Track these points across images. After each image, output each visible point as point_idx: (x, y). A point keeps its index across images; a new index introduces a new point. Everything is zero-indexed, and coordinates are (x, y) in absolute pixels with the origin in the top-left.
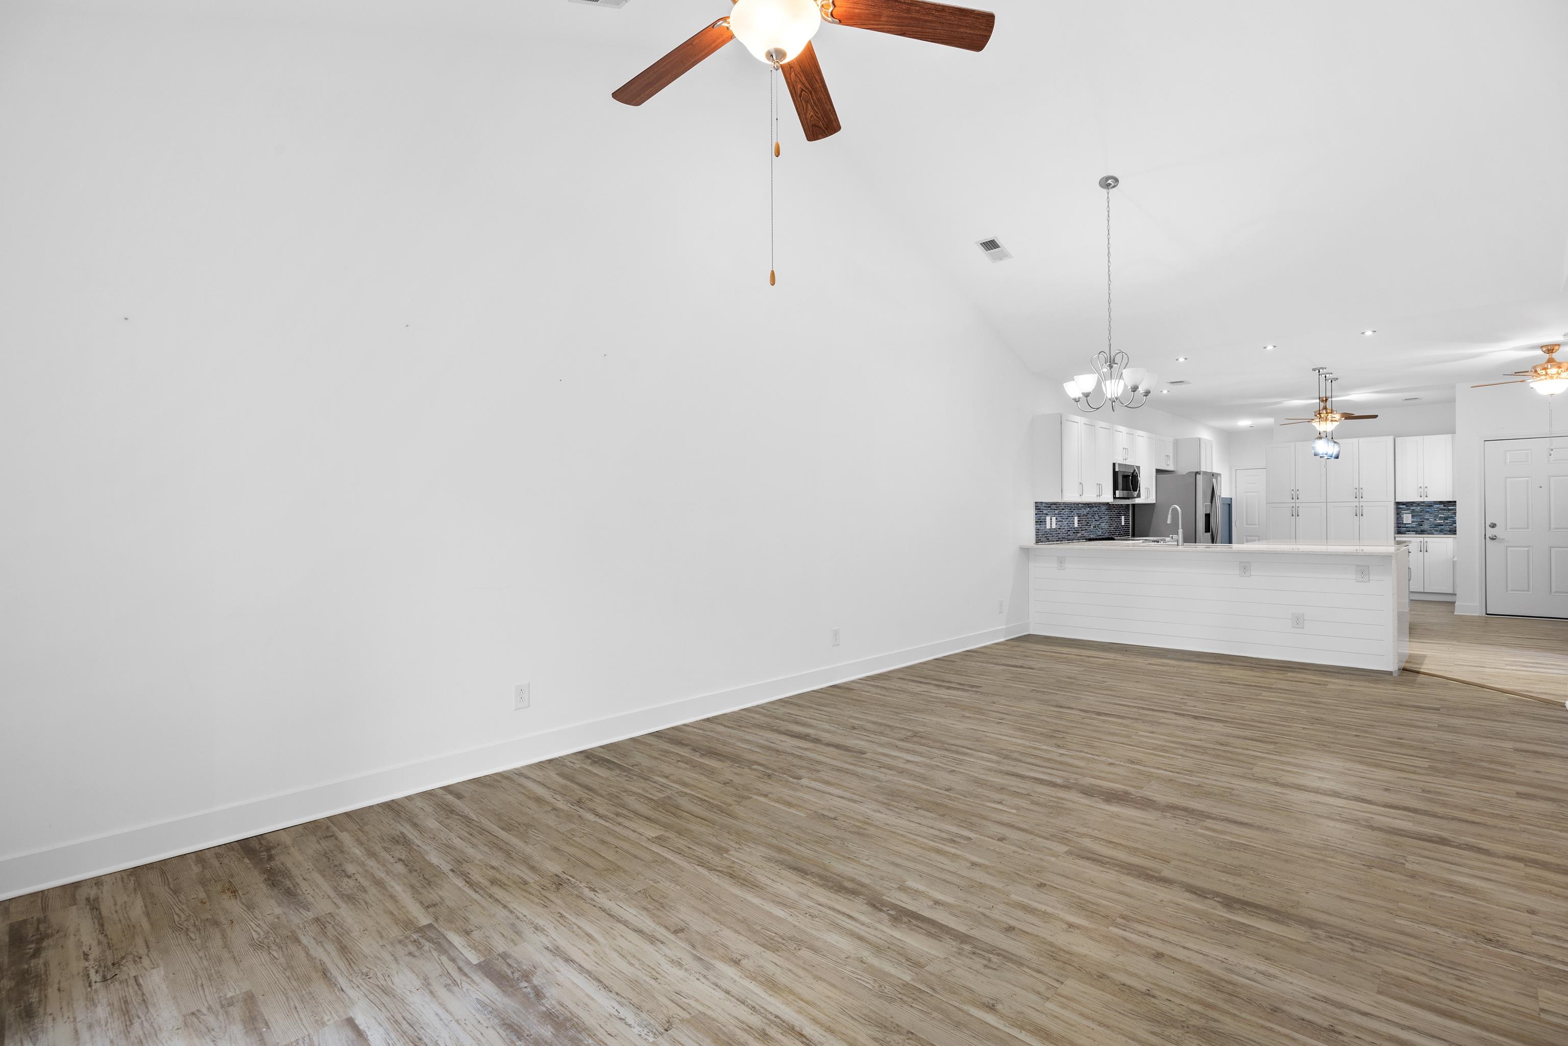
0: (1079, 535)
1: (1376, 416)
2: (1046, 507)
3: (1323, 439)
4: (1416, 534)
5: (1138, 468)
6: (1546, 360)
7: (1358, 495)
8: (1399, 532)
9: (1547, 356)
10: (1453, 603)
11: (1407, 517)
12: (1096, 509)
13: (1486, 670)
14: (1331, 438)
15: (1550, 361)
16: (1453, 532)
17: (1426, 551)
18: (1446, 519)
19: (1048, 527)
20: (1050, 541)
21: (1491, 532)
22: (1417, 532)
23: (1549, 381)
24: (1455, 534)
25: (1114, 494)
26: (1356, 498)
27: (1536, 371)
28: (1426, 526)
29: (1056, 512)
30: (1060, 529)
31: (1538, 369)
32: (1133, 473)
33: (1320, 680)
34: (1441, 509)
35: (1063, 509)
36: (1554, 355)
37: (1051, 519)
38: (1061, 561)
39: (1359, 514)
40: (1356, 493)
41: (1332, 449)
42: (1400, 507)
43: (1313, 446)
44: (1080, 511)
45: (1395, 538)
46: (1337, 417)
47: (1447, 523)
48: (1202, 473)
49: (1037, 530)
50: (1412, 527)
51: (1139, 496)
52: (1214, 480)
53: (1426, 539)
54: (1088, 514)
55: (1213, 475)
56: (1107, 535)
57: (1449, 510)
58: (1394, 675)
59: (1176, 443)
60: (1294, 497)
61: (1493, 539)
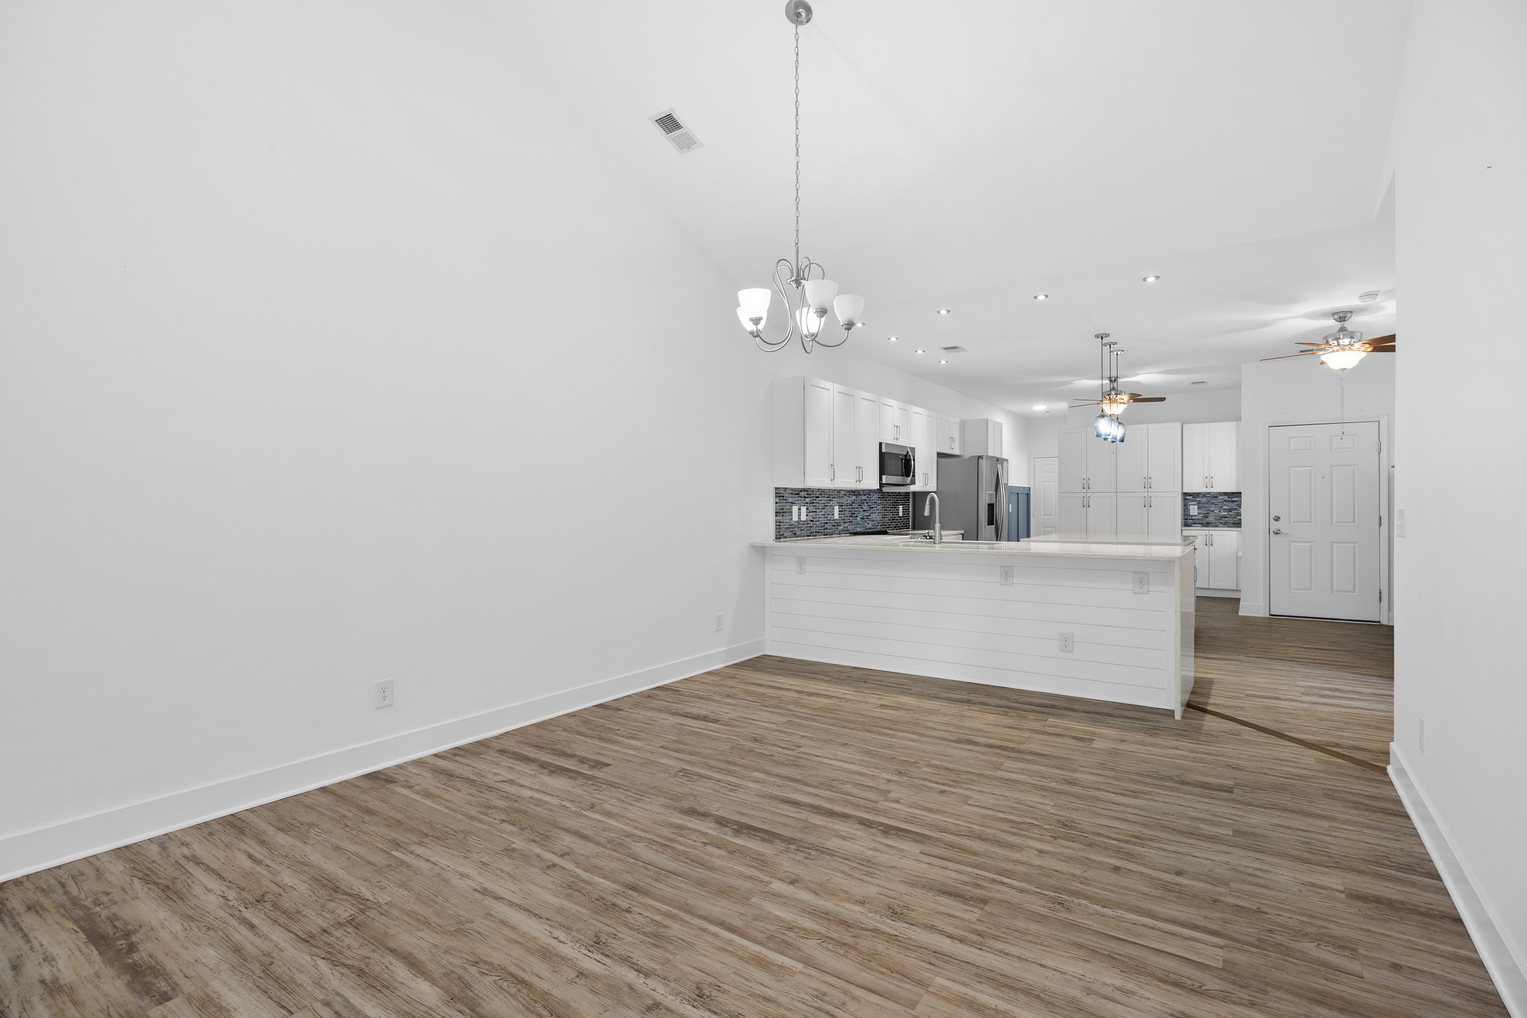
0: (840, 528)
1: (1163, 399)
2: (792, 494)
3: (1106, 418)
4: (1202, 527)
5: (913, 449)
6: (1338, 329)
7: (1147, 486)
8: (1186, 525)
9: (1339, 325)
10: (1238, 600)
11: (1194, 509)
12: (864, 497)
13: (1282, 704)
14: (1118, 420)
15: (1342, 329)
16: (1238, 524)
17: (1212, 545)
18: (1230, 510)
19: (795, 518)
20: (798, 536)
21: (1275, 526)
22: (1203, 525)
23: (1341, 353)
24: (1240, 527)
25: (881, 479)
26: (1145, 488)
27: (1327, 342)
28: (1211, 519)
29: (807, 500)
30: (812, 521)
31: (1330, 340)
32: (906, 456)
33: (1085, 732)
34: (1225, 501)
35: (818, 497)
36: (1346, 324)
37: (800, 509)
38: (801, 561)
39: (1148, 505)
40: (1145, 483)
41: (1117, 432)
42: (1188, 498)
43: (1095, 425)
44: (842, 500)
45: (1182, 530)
46: (1125, 398)
47: (1231, 515)
48: (984, 457)
49: (778, 524)
50: (1198, 519)
51: (913, 482)
52: (999, 466)
53: (1211, 533)
54: (853, 503)
55: (997, 460)
56: (879, 528)
57: (1233, 501)
58: (1178, 716)
59: (963, 424)
60: (1085, 487)
61: (1277, 533)
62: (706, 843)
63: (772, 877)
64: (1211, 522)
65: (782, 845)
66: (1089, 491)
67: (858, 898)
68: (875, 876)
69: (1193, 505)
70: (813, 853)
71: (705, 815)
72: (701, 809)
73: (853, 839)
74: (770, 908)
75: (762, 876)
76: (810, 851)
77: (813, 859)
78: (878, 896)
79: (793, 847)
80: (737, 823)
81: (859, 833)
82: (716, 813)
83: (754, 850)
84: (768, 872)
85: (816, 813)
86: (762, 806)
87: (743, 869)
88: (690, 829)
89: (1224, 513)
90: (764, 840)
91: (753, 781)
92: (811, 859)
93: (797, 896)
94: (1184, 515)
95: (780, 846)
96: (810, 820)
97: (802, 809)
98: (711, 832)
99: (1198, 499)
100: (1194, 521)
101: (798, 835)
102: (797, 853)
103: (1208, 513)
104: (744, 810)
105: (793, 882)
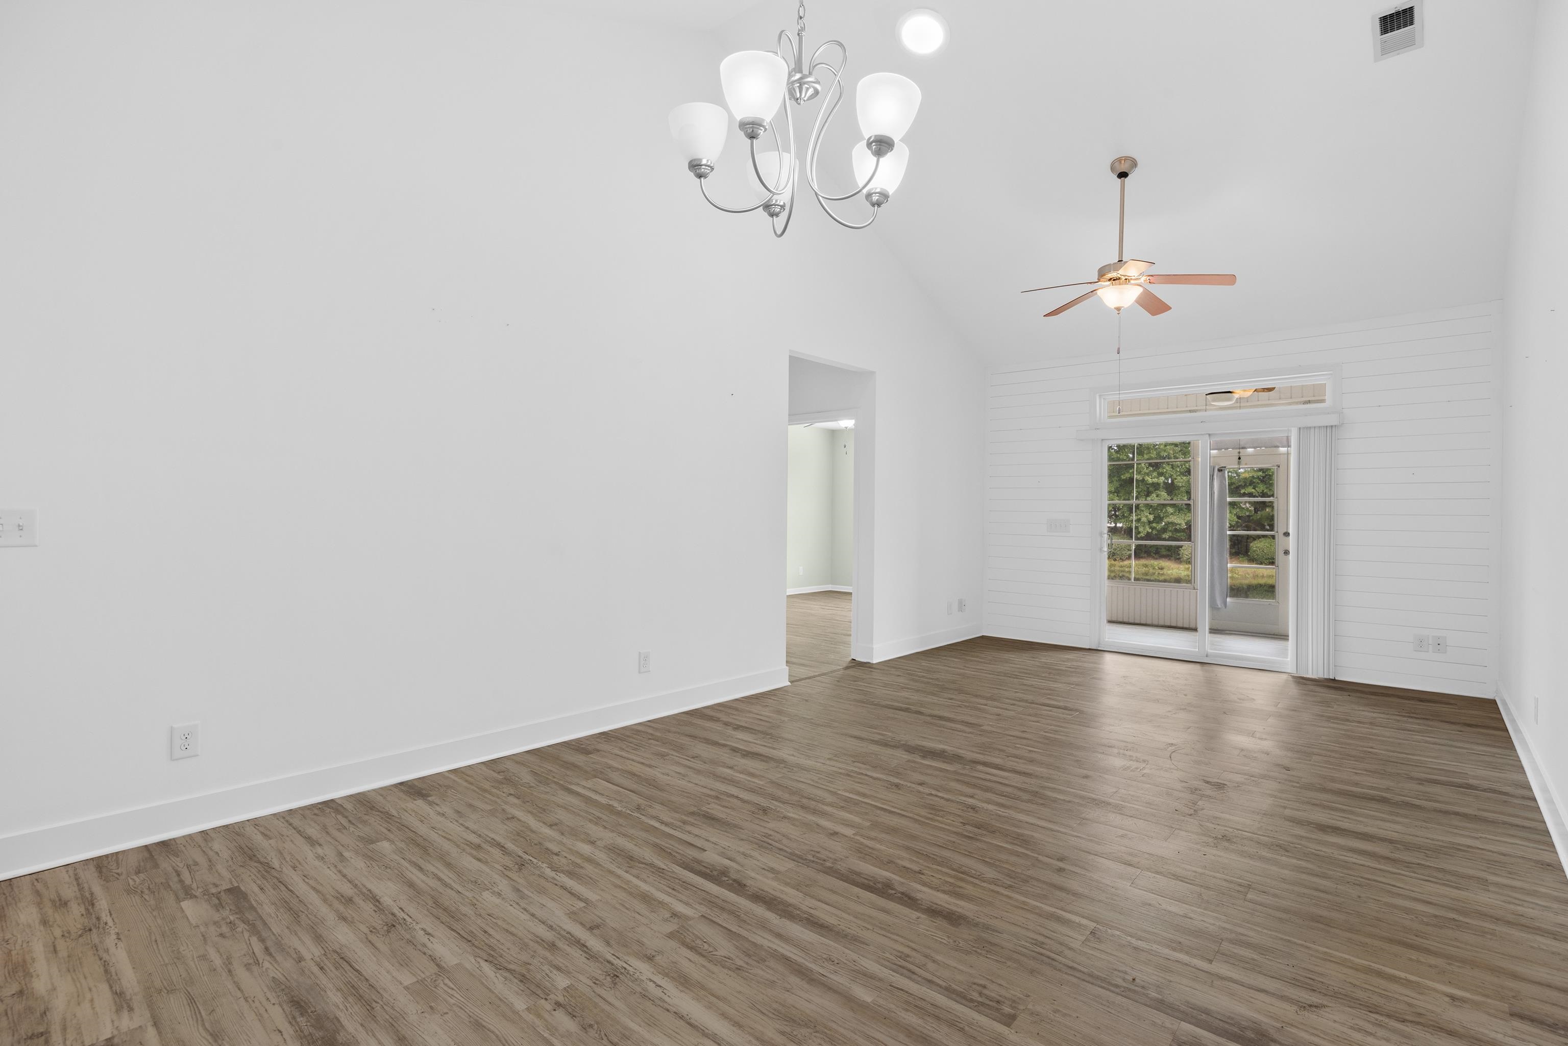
62: (920, 873)
63: (853, 838)
65: (839, 867)
67: (787, 820)
68: (762, 833)
70: (810, 857)
71: (934, 912)
72: (940, 922)
73: (763, 869)
74: (857, 819)
75: (862, 840)
76: (812, 859)
77: (812, 851)
78: (769, 821)
79: (828, 864)
80: (890, 897)
81: (753, 875)
82: (919, 914)
83: (868, 864)
84: (856, 843)
85: (790, 905)
86: (859, 922)
87: (878, 846)
88: (944, 892)
90: (858, 874)
91: (872, 977)
92: (814, 851)
93: (833, 824)
95: (841, 867)
96: (801, 895)
97: (805, 912)
98: (919, 887)
101: (823, 878)
102: (826, 858)
104: (882, 916)
105: (836, 833)
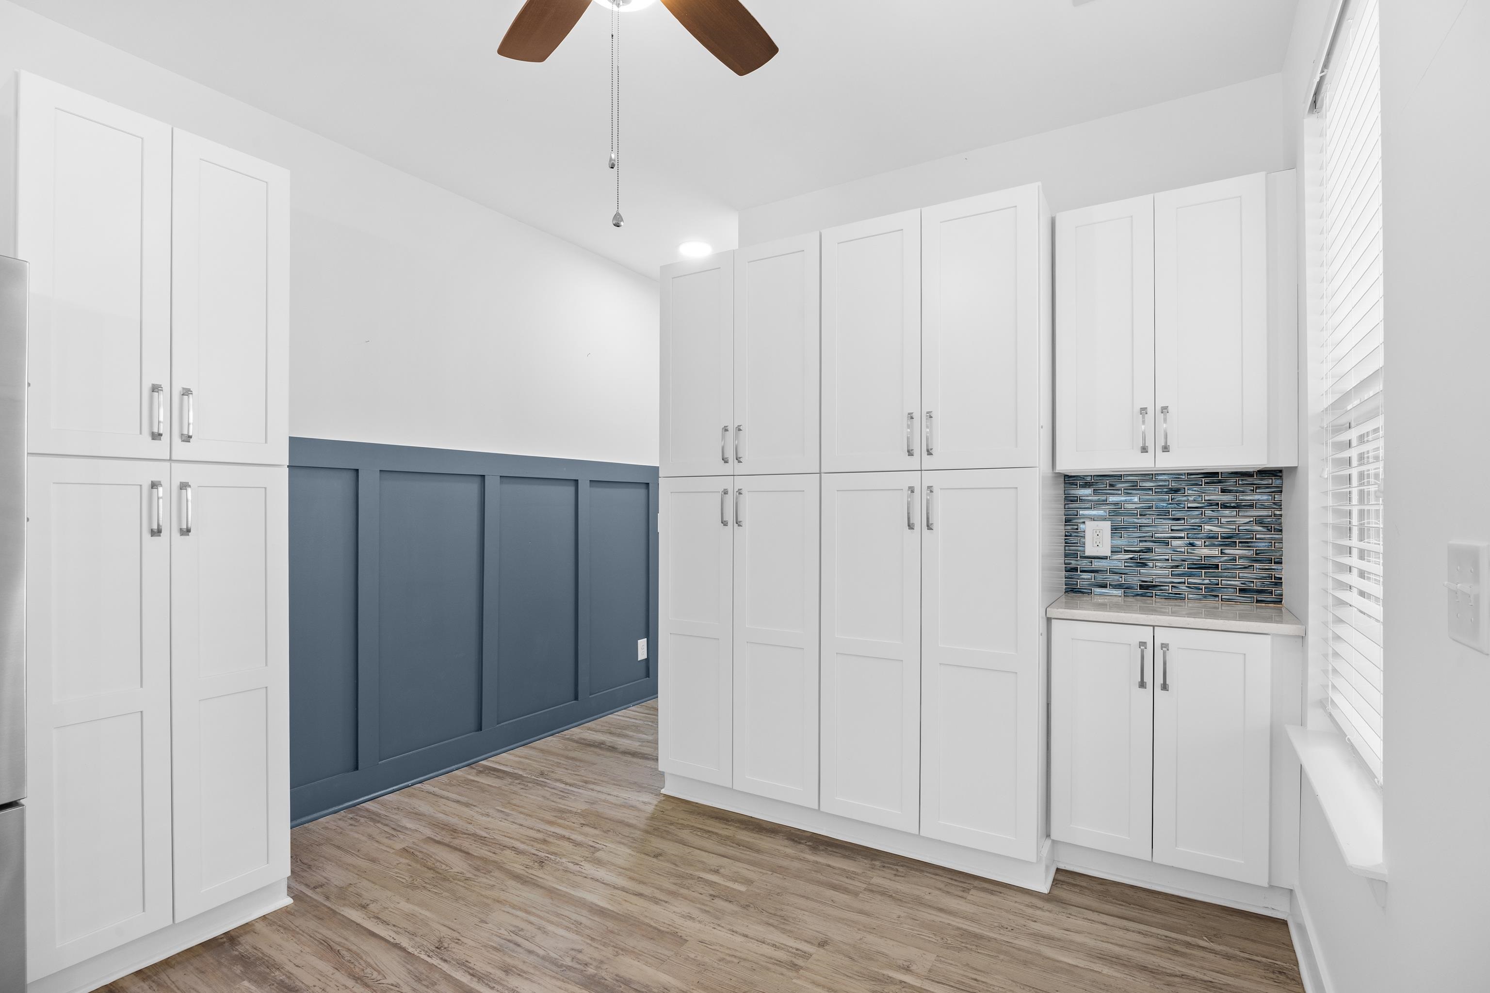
64: (1157, 581)
66: (740, 469)
69: (1093, 519)
89: (1206, 552)
94: (1066, 555)
99: (1112, 499)
100: (1100, 577)
103: (1149, 550)
